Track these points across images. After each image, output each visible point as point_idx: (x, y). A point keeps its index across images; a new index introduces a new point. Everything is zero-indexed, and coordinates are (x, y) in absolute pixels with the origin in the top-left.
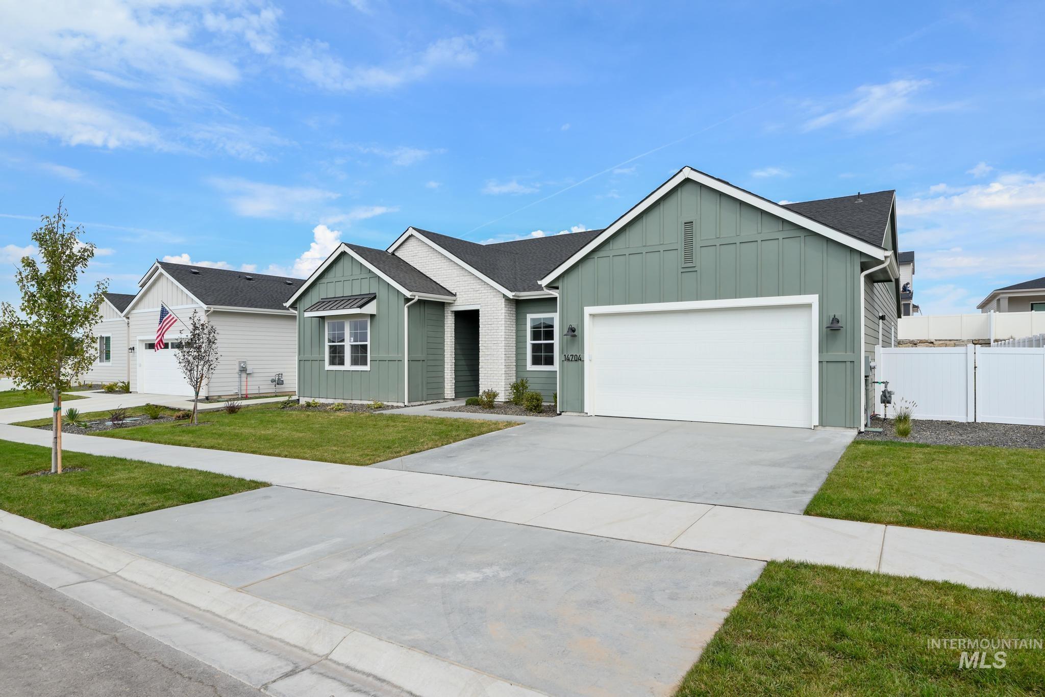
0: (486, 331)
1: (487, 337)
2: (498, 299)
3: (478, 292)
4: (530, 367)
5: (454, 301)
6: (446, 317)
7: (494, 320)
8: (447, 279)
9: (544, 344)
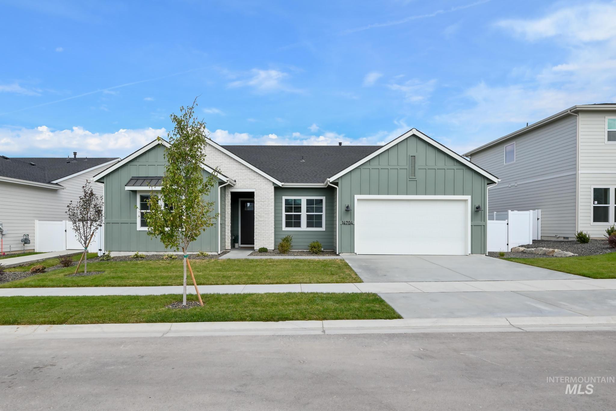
0: (260, 206)
1: (260, 209)
2: (269, 186)
3: (254, 181)
4: (284, 228)
5: (234, 185)
6: (226, 196)
7: (266, 199)
8: (227, 170)
9: (294, 215)
